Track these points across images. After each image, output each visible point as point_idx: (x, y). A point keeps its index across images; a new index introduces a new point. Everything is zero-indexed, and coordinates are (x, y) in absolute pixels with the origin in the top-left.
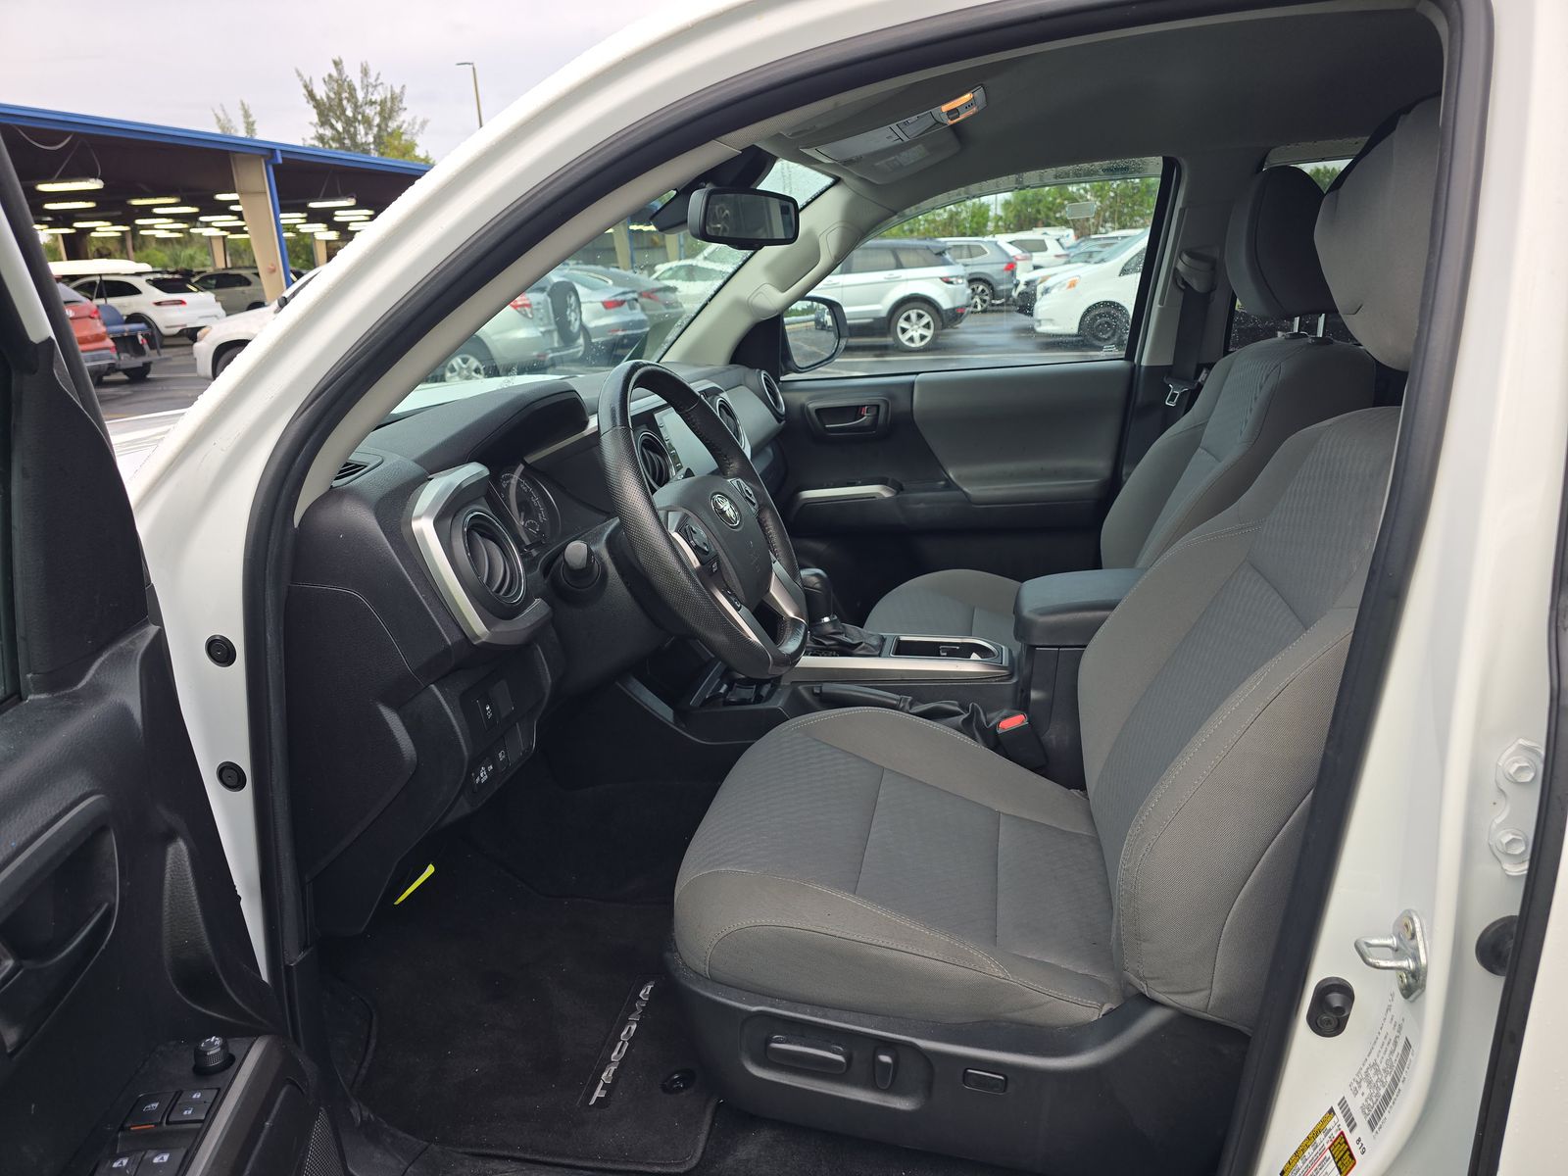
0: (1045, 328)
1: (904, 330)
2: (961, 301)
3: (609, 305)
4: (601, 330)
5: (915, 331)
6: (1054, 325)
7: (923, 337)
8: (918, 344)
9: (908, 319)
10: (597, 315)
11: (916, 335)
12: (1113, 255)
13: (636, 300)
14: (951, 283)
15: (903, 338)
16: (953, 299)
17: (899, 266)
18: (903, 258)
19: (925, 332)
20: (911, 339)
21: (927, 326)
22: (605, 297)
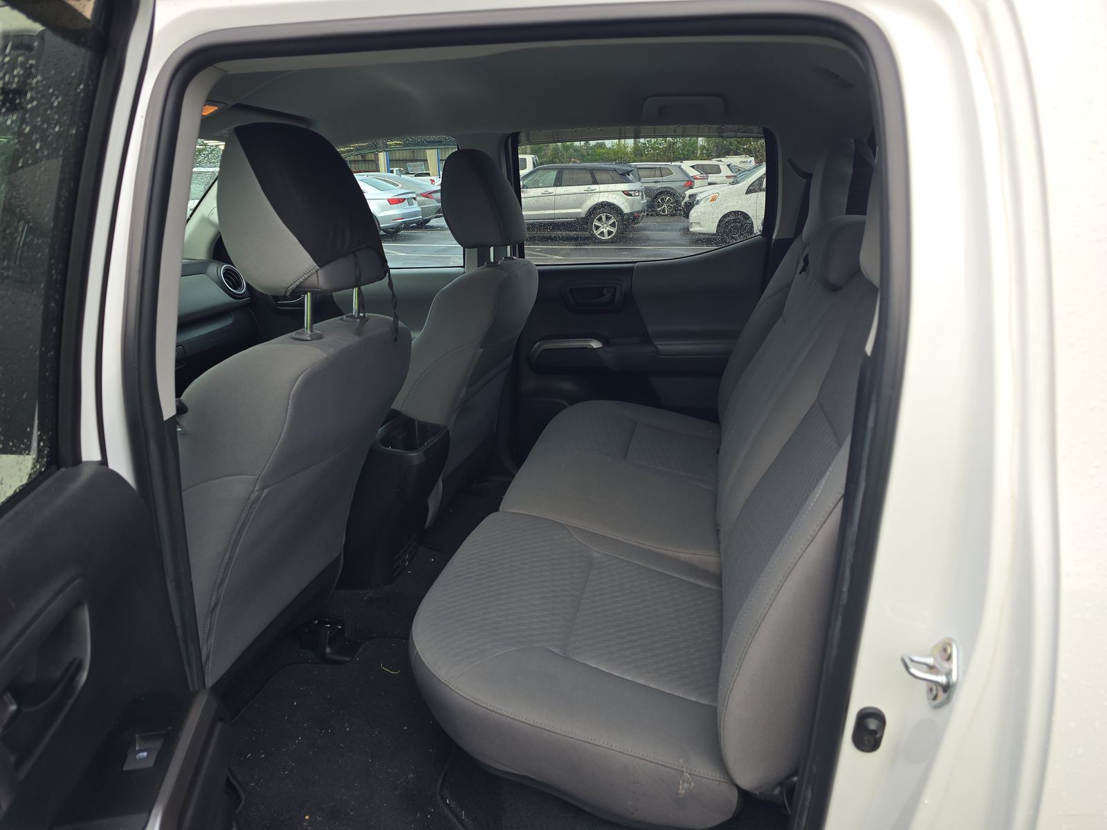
0: (694, 229)
1: (597, 228)
2: (638, 208)
3: (392, 202)
4: (386, 218)
5: (605, 228)
6: (700, 227)
7: (610, 233)
8: (607, 237)
9: (600, 219)
10: (384, 209)
11: (605, 231)
12: (743, 180)
13: (415, 199)
14: (631, 195)
15: (597, 233)
16: (632, 205)
17: (595, 182)
18: (598, 176)
19: (611, 229)
20: (602, 233)
21: (613, 225)
22: (390, 196)
